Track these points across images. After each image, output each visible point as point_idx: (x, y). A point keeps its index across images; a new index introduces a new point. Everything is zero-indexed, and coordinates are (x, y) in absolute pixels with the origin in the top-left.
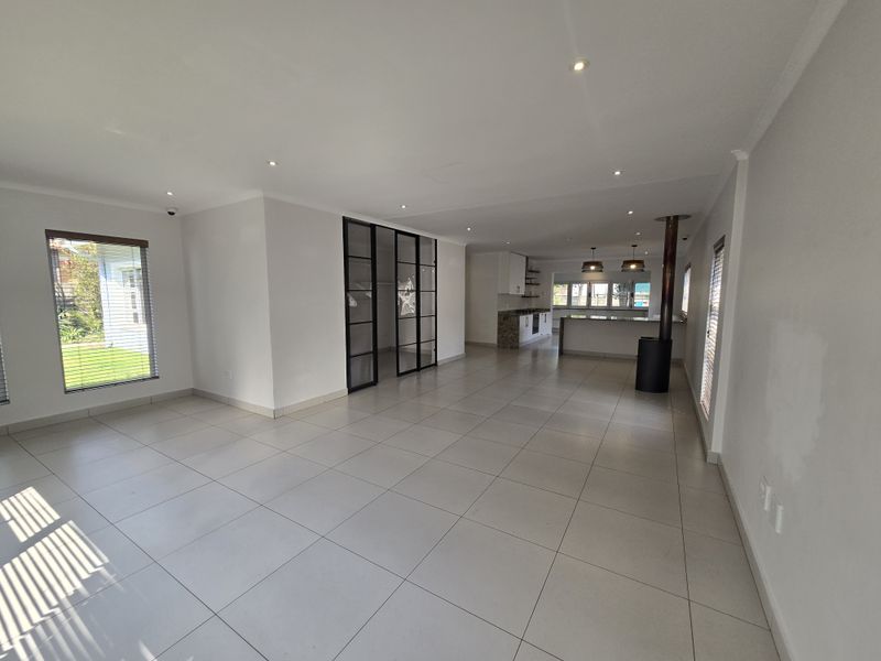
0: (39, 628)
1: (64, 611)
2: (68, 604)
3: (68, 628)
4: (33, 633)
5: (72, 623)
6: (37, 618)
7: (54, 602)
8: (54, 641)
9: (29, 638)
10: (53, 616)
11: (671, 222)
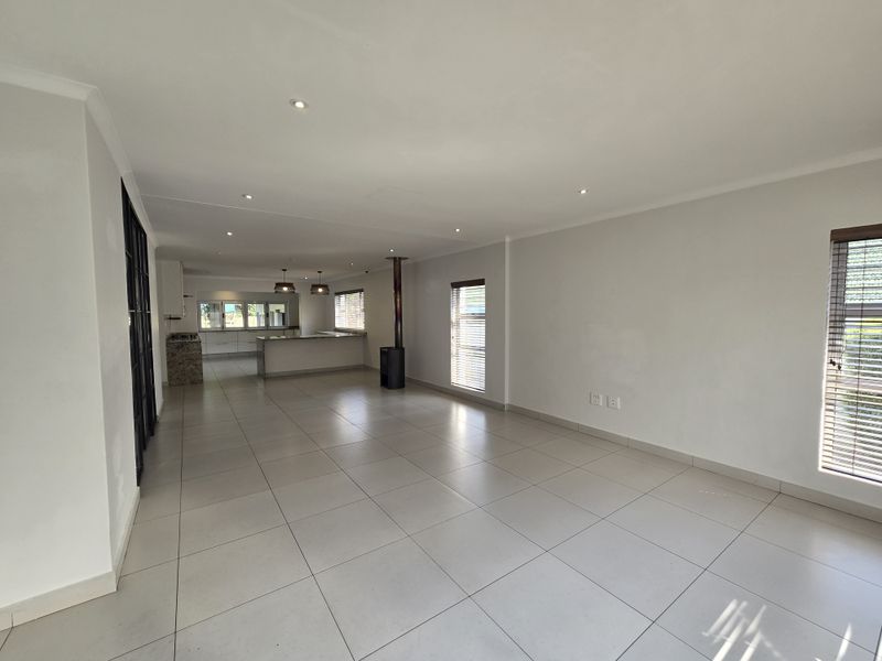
11: (397, 261)
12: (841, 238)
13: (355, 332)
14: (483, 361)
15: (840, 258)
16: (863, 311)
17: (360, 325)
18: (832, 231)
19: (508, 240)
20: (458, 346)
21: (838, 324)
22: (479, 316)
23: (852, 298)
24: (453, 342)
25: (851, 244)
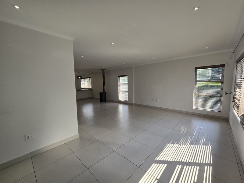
0: (185, 144)
1: (181, 143)
2: (179, 143)
3: (183, 141)
4: (186, 144)
5: (182, 141)
6: (184, 145)
7: (180, 145)
8: (185, 141)
9: (187, 144)
10: (182, 144)
11: (103, 70)
12: (196, 69)
13: (88, 89)
14: (127, 94)
15: (196, 72)
16: (199, 81)
17: (90, 87)
18: (195, 68)
19: (133, 66)
20: (120, 91)
21: (196, 83)
22: (126, 84)
23: (198, 79)
24: (119, 90)
25: (198, 70)
